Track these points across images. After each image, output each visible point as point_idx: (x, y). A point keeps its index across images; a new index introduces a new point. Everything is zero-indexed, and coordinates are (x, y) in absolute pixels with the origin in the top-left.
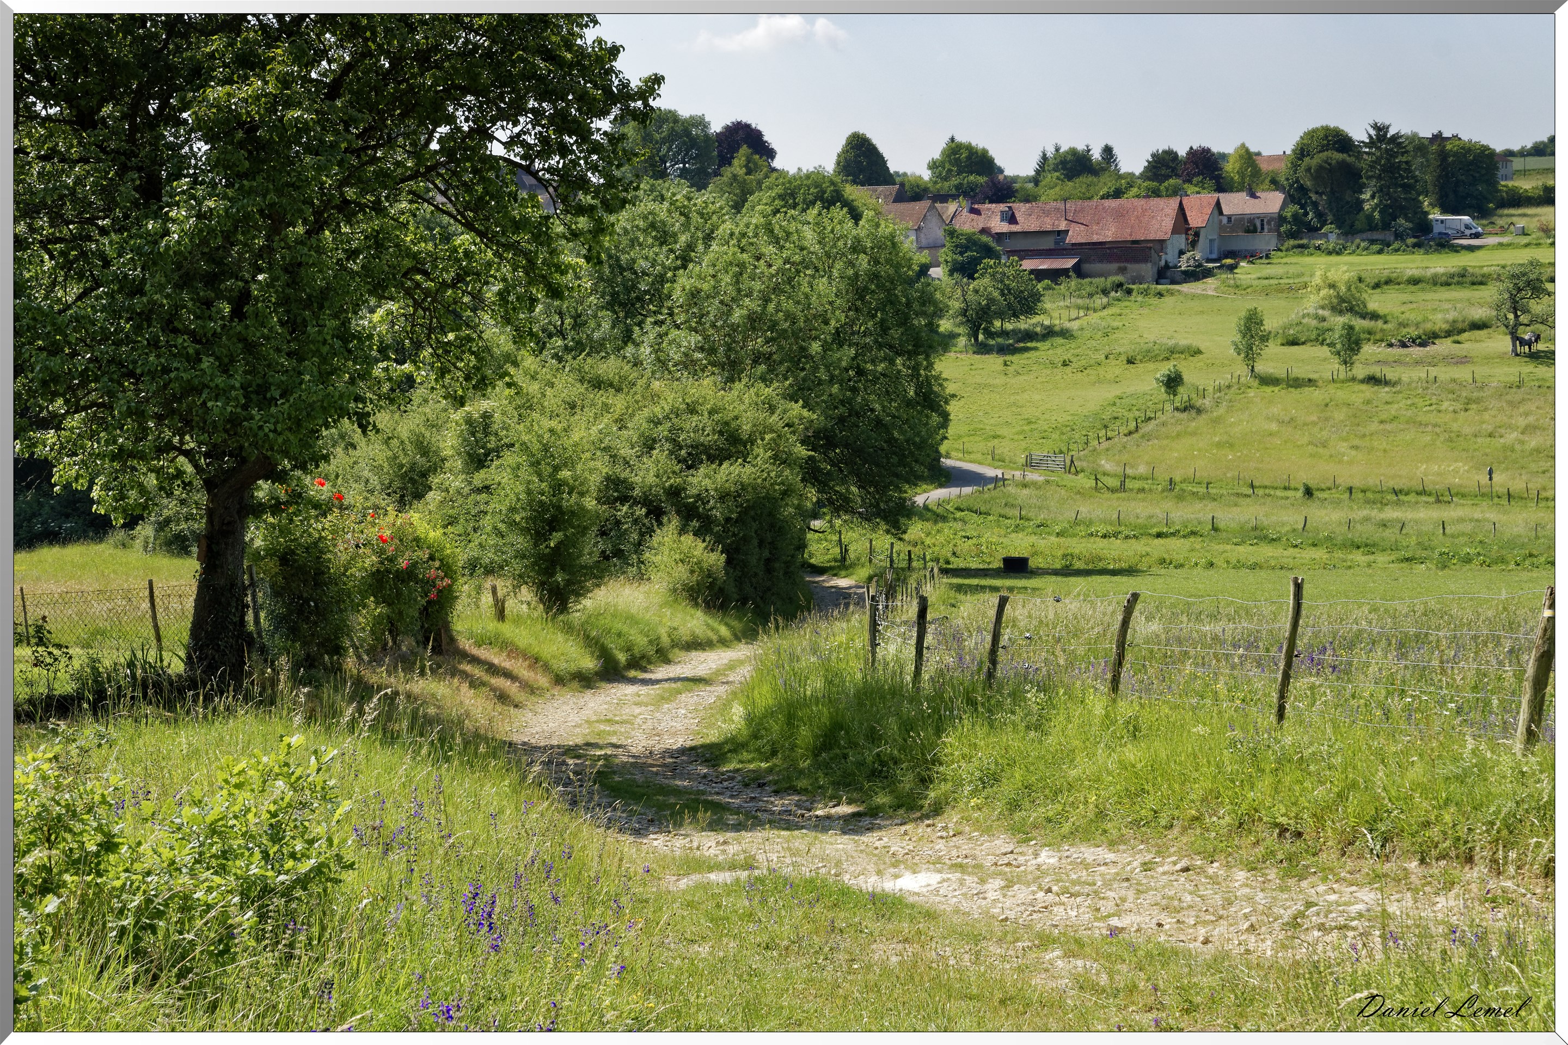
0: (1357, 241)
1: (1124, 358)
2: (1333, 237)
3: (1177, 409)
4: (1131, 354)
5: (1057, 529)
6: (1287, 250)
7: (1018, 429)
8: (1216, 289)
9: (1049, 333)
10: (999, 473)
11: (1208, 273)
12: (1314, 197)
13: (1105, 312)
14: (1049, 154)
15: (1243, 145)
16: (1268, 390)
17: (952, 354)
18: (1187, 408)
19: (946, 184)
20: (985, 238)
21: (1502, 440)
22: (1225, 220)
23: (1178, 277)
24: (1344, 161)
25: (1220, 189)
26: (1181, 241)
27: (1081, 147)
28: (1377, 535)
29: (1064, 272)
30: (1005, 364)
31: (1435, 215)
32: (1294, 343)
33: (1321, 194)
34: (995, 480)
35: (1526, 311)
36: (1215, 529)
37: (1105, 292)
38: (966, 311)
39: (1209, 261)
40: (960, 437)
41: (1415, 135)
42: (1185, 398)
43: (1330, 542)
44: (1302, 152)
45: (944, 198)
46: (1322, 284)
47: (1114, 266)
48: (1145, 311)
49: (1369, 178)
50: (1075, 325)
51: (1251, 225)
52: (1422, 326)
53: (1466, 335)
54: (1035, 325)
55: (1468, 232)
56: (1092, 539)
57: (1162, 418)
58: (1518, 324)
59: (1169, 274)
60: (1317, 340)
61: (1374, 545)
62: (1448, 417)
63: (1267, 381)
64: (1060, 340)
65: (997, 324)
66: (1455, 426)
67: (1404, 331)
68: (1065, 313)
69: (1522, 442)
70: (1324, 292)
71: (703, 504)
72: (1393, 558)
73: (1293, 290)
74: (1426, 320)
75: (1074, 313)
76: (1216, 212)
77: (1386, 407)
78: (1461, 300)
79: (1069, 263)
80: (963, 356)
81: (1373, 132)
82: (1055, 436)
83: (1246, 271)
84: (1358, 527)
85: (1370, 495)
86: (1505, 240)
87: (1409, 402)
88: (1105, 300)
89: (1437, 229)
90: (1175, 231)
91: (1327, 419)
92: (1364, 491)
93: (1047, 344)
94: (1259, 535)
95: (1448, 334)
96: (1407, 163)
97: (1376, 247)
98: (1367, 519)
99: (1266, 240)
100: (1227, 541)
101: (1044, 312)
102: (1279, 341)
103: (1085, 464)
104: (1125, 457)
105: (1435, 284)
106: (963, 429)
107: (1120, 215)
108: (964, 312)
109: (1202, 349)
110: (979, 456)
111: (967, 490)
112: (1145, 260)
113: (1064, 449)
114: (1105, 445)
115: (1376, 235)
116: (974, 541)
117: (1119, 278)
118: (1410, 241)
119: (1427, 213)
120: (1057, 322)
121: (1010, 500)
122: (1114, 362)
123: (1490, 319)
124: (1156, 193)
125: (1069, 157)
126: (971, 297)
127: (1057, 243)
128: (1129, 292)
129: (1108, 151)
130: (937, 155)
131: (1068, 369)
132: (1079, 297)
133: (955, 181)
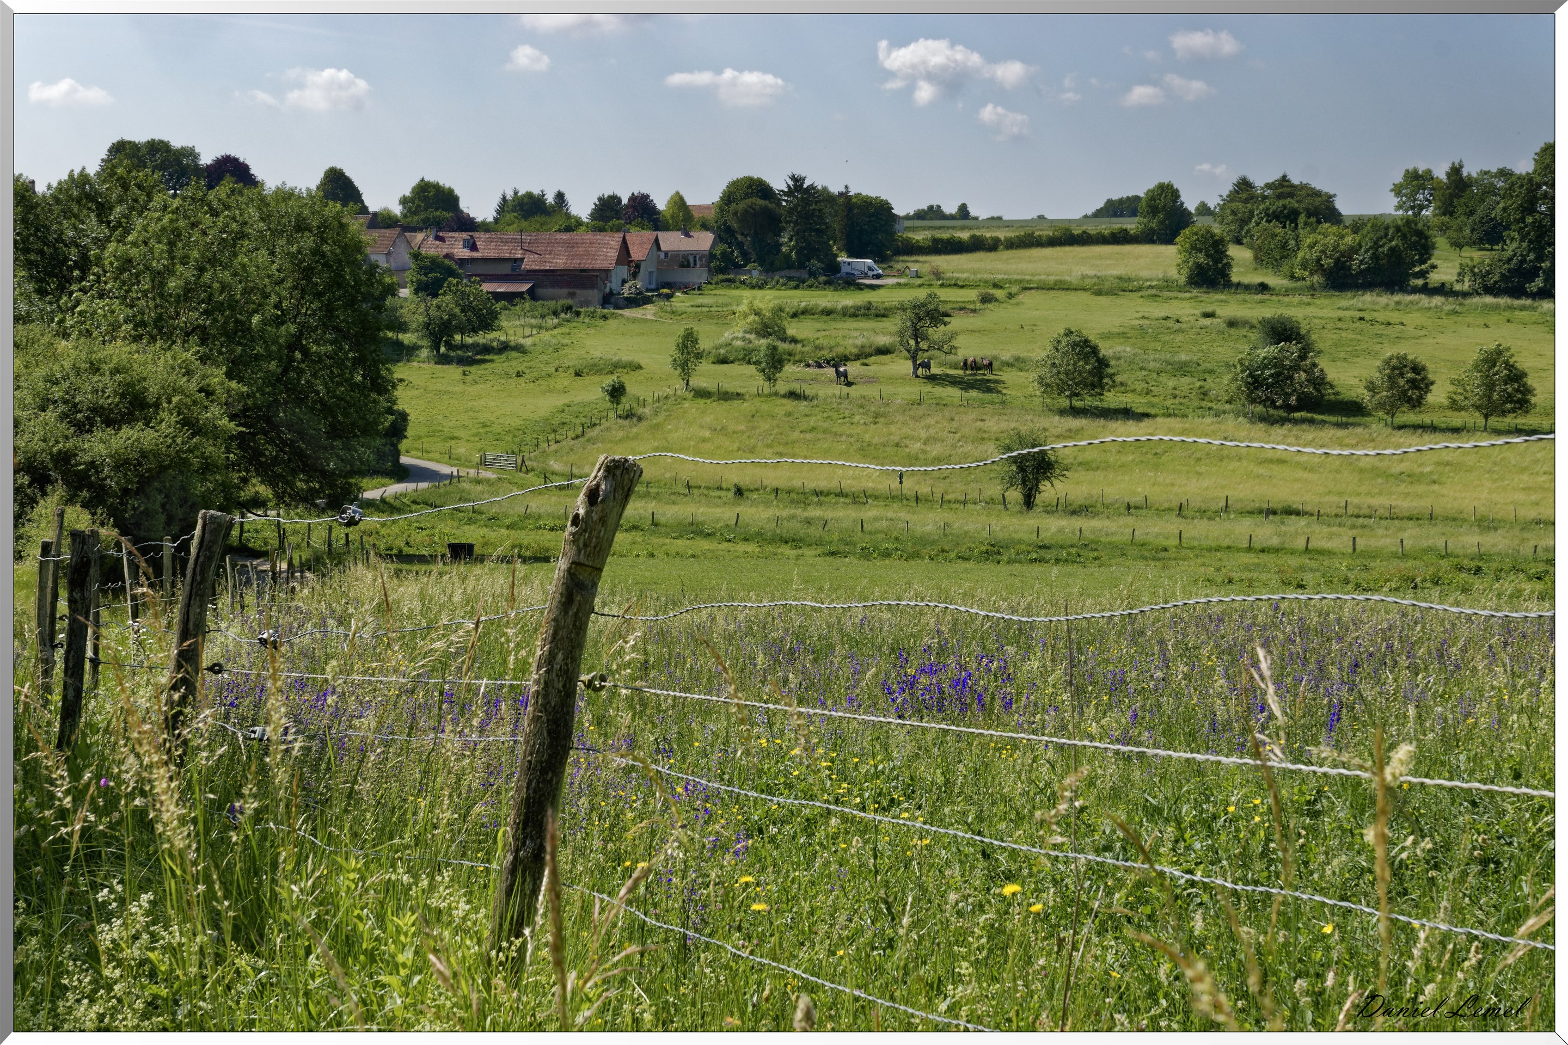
0: (777, 277)
1: (572, 371)
2: (755, 273)
3: (620, 417)
4: (578, 367)
5: (508, 521)
6: (717, 283)
7: (474, 431)
8: (654, 314)
9: (505, 347)
10: (455, 471)
11: (648, 301)
12: (740, 238)
13: (555, 332)
14: (508, 197)
15: (678, 193)
16: (701, 401)
17: (415, 364)
18: (629, 416)
19: (416, 218)
20: (447, 262)
21: (907, 450)
22: (662, 256)
23: (621, 303)
24: (766, 207)
25: (657, 229)
26: (624, 271)
27: (536, 192)
28: (803, 531)
29: (520, 295)
30: (464, 374)
31: (843, 258)
32: (724, 361)
33: (746, 236)
34: (451, 476)
35: (926, 338)
36: (655, 524)
37: (556, 314)
38: (429, 324)
39: (648, 290)
40: (419, 437)
41: (825, 189)
42: (627, 407)
43: (759, 537)
44: (729, 198)
45: (414, 229)
46: (748, 311)
47: (565, 291)
48: (591, 331)
49: (788, 222)
50: (528, 342)
51: (685, 261)
52: (835, 350)
53: (873, 358)
54: (492, 341)
55: (870, 273)
56: (540, 532)
57: (605, 424)
58: (918, 349)
59: (613, 300)
60: (743, 359)
61: (801, 540)
62: (859, 429)
63: (702, 394)
64: (514, 354)
65: (458, 337)
66: (867, 437)
67: (820, 354)
68: (519, 331)
69: (924, 452)
70: (752, 318)
71: (97, 472)
72: (819, 551)
73: (722, 317)
74: (838, 345)
75: (527, 331)
76: (655, 248)
77: (806, 419)
78: (867, 330)
79: (524, 287)
80: (425, 366)
81: (791, 183)
82: (508, 438)
83: (680, 301)
84: (785, 523)
85: (794, 496)
86: (902, 281)
87: (825, 415)
88: (556, 321)
89: (845, 269)
90: (619, 262)
91: (754, 428)
92: (789, 492)
93: (504, 356)
94: (696, 530)
95: (857, 357)
96: (820, 210)
97: (793, 283)
98: (793, 517)
99: (699, 275)
100: (667, 535)
101: (500, 329)
102: (711, 360)
103: (535, 464)
104: (573, 458)
105: (844, 315)
106: (423, 431)
107: (570, 247)
108: (427, 326)
109: (642, 364)
110: (437, 456)
111: (423, 485)
112: (593, 286)
113: (516, 450)
114: (554, 447)
115: (793, 273)
116: (427, 532)
117: (569, 302)
118: (822, 279)
119: (836, 256)
120: (512, 338)
121: (465, 495)
122: (563, 375)
123: (892, 344)
124: (602, 230)
125: (526, 200)
126: (433, 312)
127: (513, 269)
128: (578, 314)
129: (560, 196)
130: (408, 193)
131: (522, 380)
132: (533, 317)
133: (422, 216)
